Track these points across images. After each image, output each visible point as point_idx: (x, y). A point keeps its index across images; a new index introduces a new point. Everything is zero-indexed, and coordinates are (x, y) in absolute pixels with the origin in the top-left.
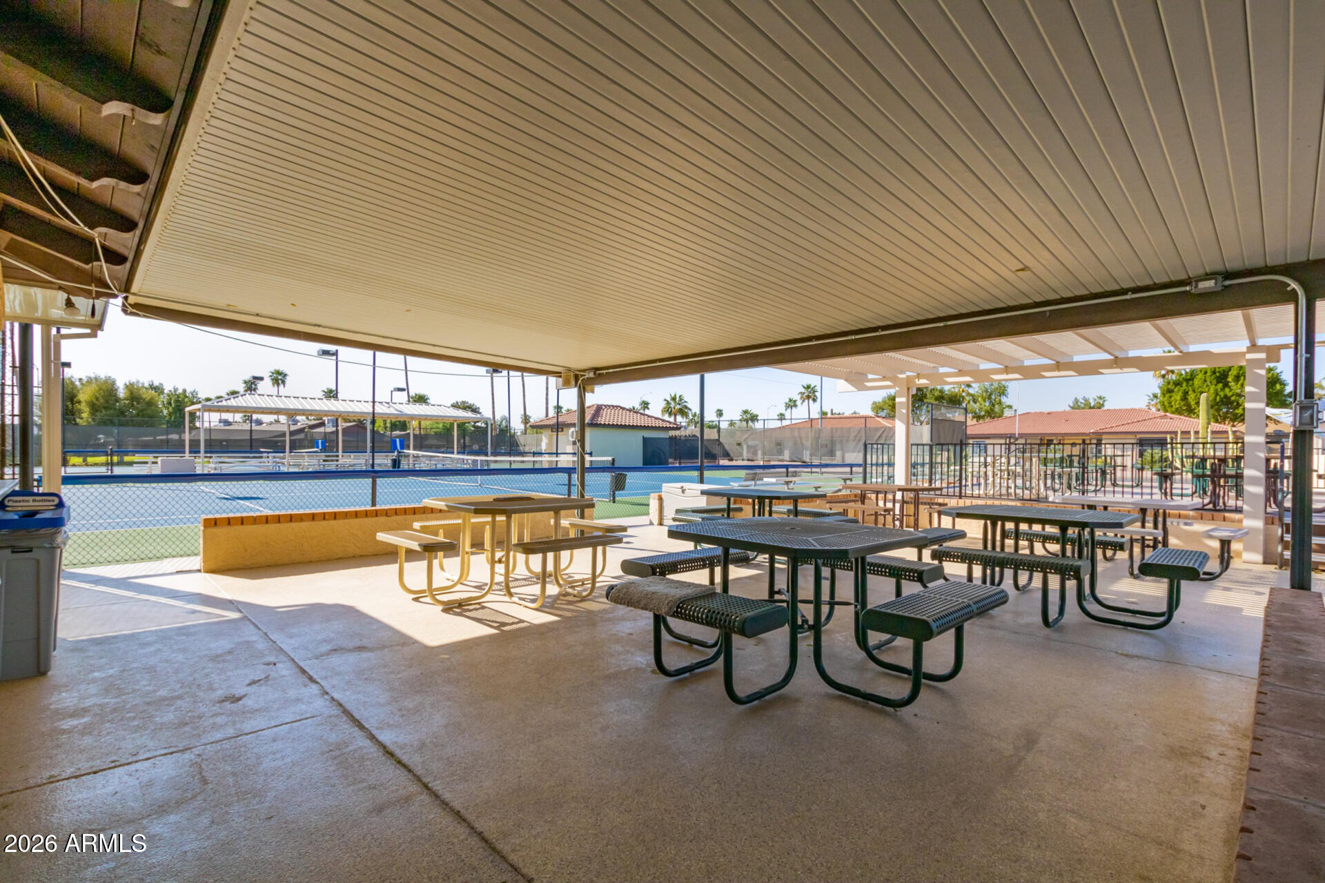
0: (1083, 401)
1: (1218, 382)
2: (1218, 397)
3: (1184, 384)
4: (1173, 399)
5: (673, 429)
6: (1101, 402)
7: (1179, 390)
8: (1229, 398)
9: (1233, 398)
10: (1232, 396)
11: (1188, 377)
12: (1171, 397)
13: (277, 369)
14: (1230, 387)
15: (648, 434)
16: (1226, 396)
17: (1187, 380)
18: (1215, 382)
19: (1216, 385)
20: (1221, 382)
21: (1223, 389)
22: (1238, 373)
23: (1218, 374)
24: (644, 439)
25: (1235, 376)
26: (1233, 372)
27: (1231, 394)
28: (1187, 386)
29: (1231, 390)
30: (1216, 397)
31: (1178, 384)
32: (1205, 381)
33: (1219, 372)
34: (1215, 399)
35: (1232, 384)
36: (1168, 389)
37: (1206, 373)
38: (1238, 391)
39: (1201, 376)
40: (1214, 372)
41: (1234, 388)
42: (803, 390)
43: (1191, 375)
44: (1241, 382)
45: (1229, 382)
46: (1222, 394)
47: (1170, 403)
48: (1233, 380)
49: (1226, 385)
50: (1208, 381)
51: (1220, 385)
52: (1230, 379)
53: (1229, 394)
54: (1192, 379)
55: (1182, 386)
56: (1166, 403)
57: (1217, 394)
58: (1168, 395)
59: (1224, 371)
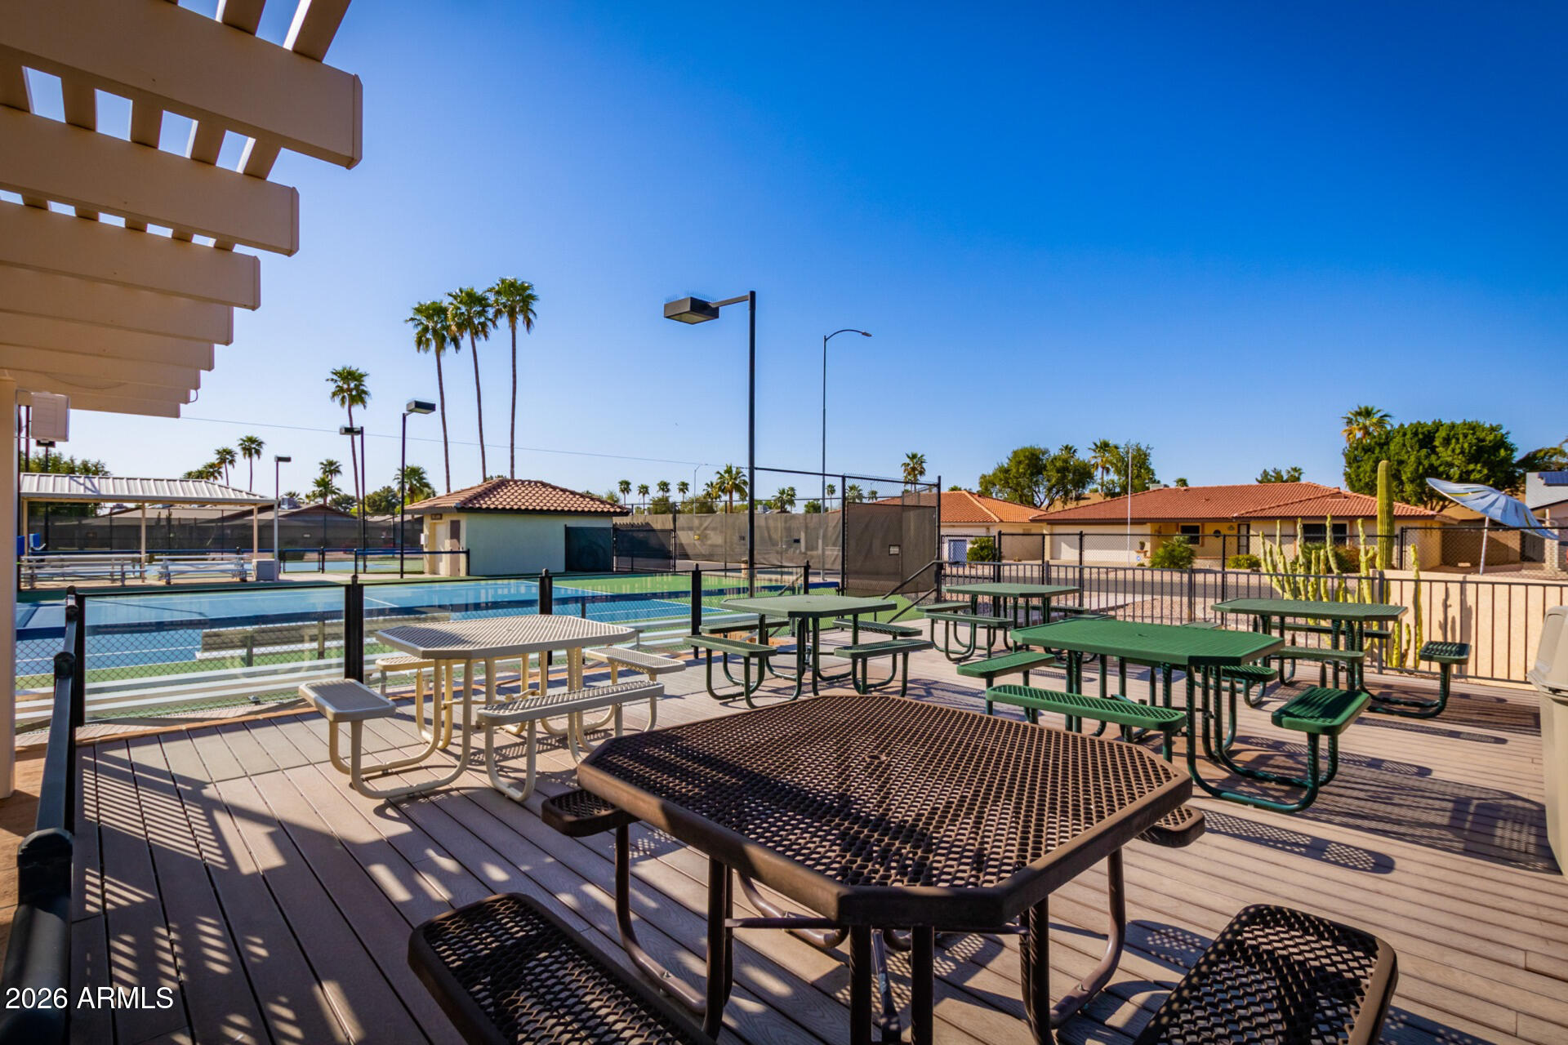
0: (1273, 474)
1: (1421, 447)
2: (1421, 467)
3: (1377, 450)
4: (1361, 469)
5: (615, 514)
6: (1296, 474)
7: (1369, 458)
8: (1436, 468)
9: (1441, 469)
10: (1440, 465)
11: (1382, 441)
12: (1359, 467)
13: (250, 435)
14: (1437, 454)
15: (574, 522)
16: (1431, 466)
17: (1381, 445)
18: (1417, 447)
19: (1418, 451)
20: (1426, 447)
21: (1428, 456)
22: (1448, 435)
23: (1421, 436)
24: (568, 530)
25: (1444, 439)
26: (1442, 434)
27: (1439, 462)
28: (1380, 452)
29: (1439, 458)
30: (1418, 467)
31: (1369, 450)
32: (1404, 445)
33: (1423, 433)
34: (1417, 469)
35: (1440, 449)
36: (1355, 457)
37: (1405, 434)
38: (1449, 459)
39: (1398, 439)
40: (1416, 434)
41: (1444, 454)
42: (908, 461)
43: (1387, 438)
44: (1452, 446)
45: (1436, 447)
46: (1426, 463)
47: (1358, 476)
48: (1441, 444)
49: (1433, 450)
50: (1408, 445)
51: (1424, 452)
52: (1437, 443)
53: (1436, 463)
54: (1387, 443)
55: (1373, 453)
56: (1353, 476)
57: (1420, 463)
58: (1355, 465)
59: (1429, 432)
